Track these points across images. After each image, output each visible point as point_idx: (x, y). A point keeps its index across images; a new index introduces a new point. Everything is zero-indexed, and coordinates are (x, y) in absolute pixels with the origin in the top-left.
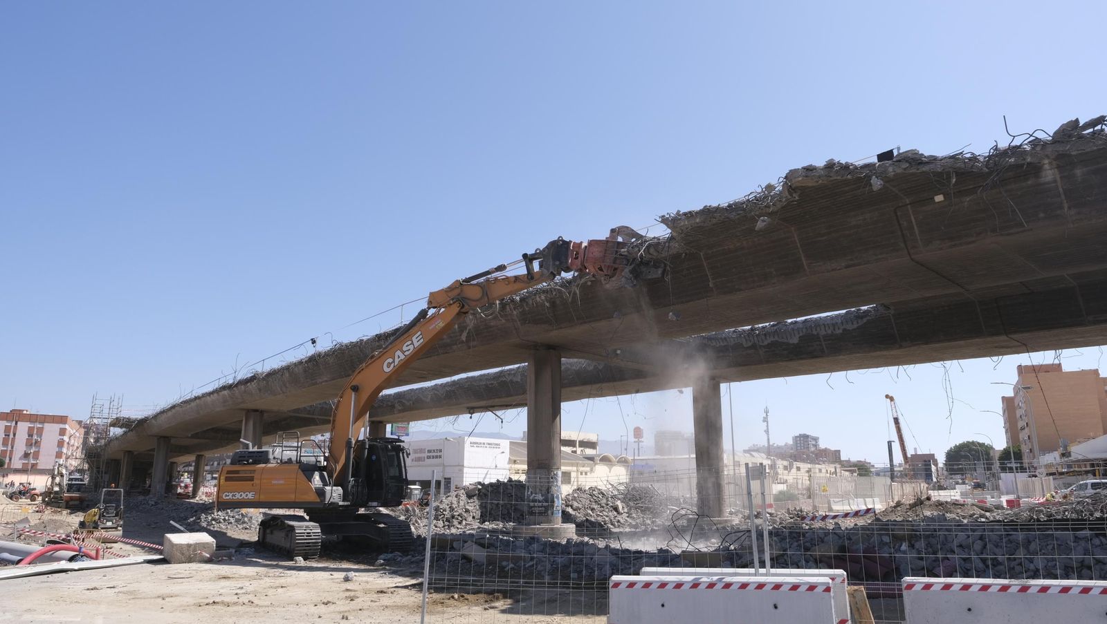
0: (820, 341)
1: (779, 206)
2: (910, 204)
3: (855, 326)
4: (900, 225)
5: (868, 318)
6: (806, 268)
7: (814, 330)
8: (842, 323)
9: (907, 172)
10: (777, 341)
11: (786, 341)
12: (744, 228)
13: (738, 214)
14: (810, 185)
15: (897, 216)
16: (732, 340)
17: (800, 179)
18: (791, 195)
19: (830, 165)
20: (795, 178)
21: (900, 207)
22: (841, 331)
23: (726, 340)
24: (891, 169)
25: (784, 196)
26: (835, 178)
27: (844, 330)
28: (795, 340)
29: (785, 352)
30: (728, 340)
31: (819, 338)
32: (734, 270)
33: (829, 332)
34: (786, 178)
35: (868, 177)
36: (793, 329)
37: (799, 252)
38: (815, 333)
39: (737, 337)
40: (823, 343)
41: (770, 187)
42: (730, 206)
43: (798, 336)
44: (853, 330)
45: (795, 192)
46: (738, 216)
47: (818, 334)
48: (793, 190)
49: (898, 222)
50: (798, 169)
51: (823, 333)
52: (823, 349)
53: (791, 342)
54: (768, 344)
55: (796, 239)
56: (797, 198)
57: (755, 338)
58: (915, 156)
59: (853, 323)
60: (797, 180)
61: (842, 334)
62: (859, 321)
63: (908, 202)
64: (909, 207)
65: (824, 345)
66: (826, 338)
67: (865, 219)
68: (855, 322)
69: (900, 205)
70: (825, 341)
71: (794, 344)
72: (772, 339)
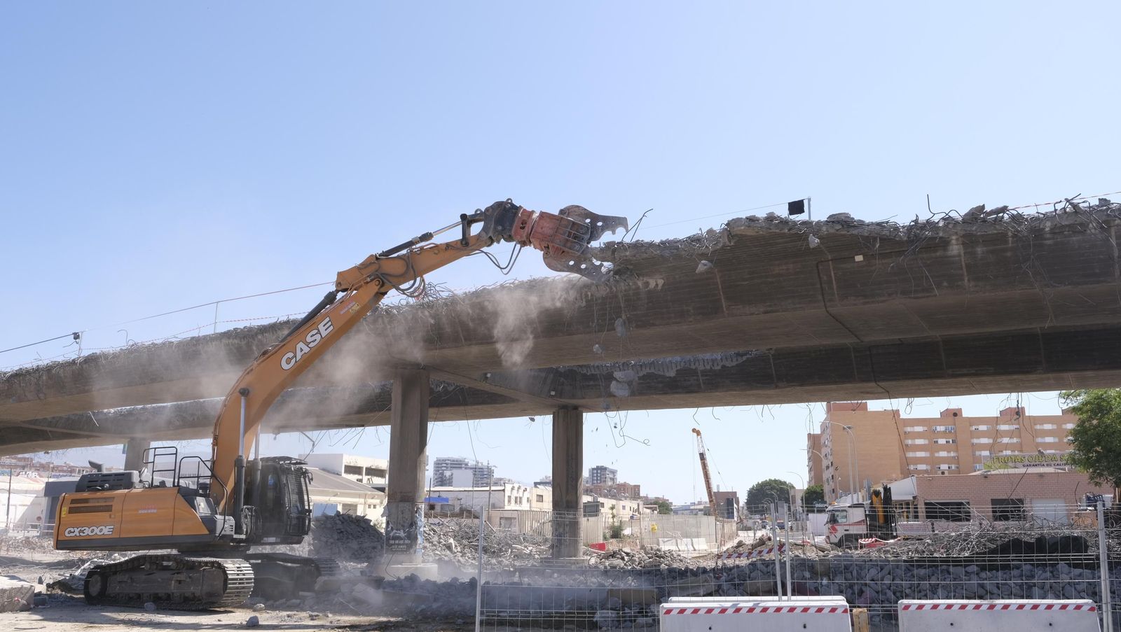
0: (698, 376)
1: (716, 249)
2: (832, 260)
3: (734, 363)
4: (820, 279)
5: (748, 357)
6: (725, 309)
7: (692, 364)
8: (721, 359)
9: (838, 233)
10: (653, 373)
11: (662, 374)
14: (749, 234)
15: (818, 270)
16: (605, 369)
17: (742, 228)
19: (771, 218)
20: (738, 226)
21: (822, 261)
22: (719, 367)
24: (825, 229)
25: (722, 241)
26: (772, 230)
27: (723, 367)
28: (671, 374)
29: (661, 385)
30: (601, 368)
31: (697, 373)
33: (708, 367)
34: (728, 225)
36: (671, 362)
37: (720, 293)
38: (693, 367)
39: (611, 366)
40: (700, 378)
43: (675, 370)
44: (733, 367)
45: (734, 239)
47: (696, 369)
48: (731, 236)
49: (819, 275)
50: (743, 218)
51: (701, 368)
52: (700, 384)
53: (667, 374)
55: (719, 280)
56: (732, 244)
58: (847, 219)
59: (732, 361)
60: (739, 228)
61: (720, 370)
62: (739, 359)
63: (830, 258)
64: (830, 262)
65: (701, 381)
66: (704, 373)
67: (788, 269)
68: (734, 360)
69: (823, 260)
70: (702, 376)
71: (670, 378)
72: (648, 370)
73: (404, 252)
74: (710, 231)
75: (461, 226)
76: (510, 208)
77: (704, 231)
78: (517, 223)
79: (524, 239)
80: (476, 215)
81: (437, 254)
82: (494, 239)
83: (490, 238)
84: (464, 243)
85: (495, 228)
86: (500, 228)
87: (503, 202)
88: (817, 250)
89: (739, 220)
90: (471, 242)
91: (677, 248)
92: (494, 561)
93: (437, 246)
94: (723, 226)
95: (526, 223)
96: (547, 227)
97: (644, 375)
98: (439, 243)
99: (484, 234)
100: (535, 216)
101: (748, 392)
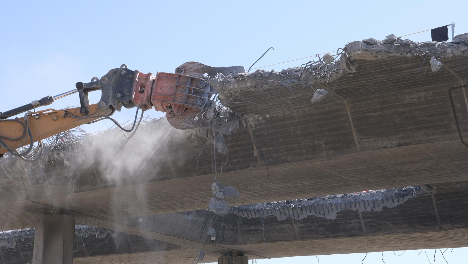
0: (359, 218)
1: (335, 77)
2: (465, 86)
3: (396, 204)
4: (453, 106)
5: (410, 197)
6: (357, 143)
7: (353, 206)
8: (382, 200)
9: (464, 55)
10: (313, 216)
11: (323, 216)
12: (296, 96)
13: (293, 82)
14: (369, 59)
15: (451, 97)
16: (265, 212)
17: (361, 53)
18: (349, 68)
19: (390, 41)
20: (355, 51)
21: (454, 88)
22: (380, 209)
23: (259, 212)
24: (449, 51)
25: (342, 68)
26: (395, 54)
27: (385, 208)
28: (332, 216)
29: (322, 229)
30: (261, 212)
31: (358, 215)
32: (281, 139)
33: (369, 209)
34: (345, 49)
35: (427, 58)
36: (331, 204)
37: (350, 126)
38: (354, 209)
39: (271, 210)
40: (362, 221)
41: (328, 58)
42: (284, 72)
43: (335, 212)
44: (394, 208)
45: (353, 65)
46: (293, 84)
47: (357, 211)
48: (351, 62)
49: (452, 103)
50: (359, 42)
51: (362, 210)
52: (362, 227)
53: (328, 217)
54: (305, 219)
55: (349, 113)
56: (354, 71)
57: (291, 212)
59: (393, 202)
60: (357, 52)
61: (381, 212)
62: (401, 199)
63: (462, 84)
64: (463, 89)
65: (362, 223)
66: (366, 215)
67: (419, 98)
68: (396, 201)
69: (455, 86)
70: (363, 218)
71: (331, 220)
72: (309, 213)
73: (22, 115)
75: (77, 94)
76: (126, 74)
78: (136, 88)
79: (145, 102)
80: (92, 83)
81: (55, 120)
82: (115, 107)
83: (111, 107)
84: (83, 111)
85: (114, 97)
86: (119, 95)
87: (118, 69)
89: (355, 43)
91: (298, 78)
93: (55, 112)
95: (144, 87)
96: (166, 88)
98: (57, 109)
99: (104, 104)
100: (153, 77)
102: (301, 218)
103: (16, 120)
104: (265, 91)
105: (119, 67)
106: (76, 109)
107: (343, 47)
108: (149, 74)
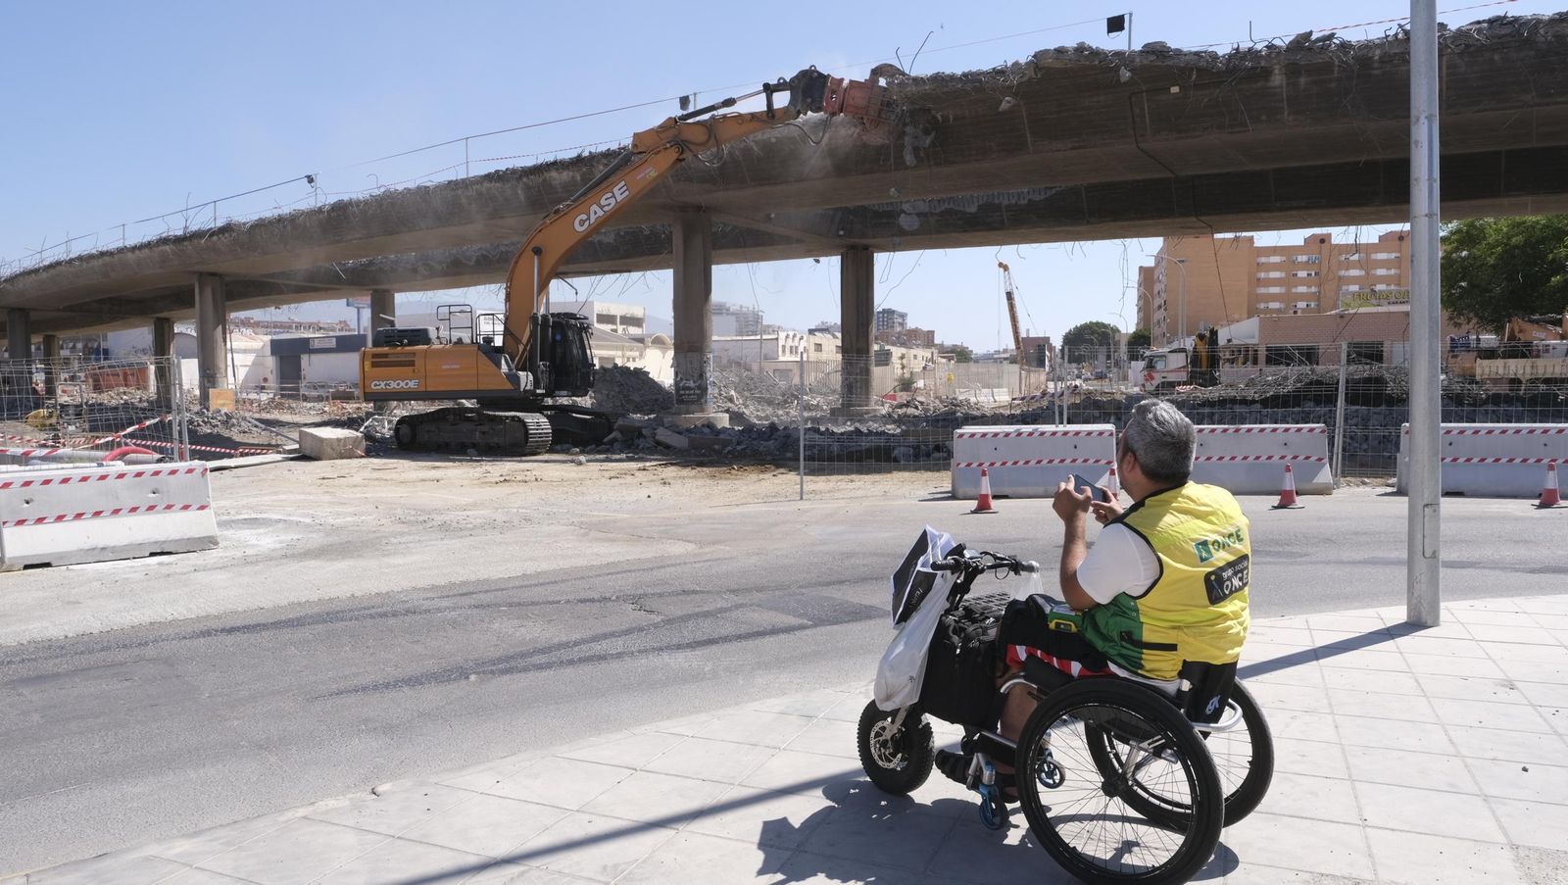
0: (1002, 212)
2: (1146, 91)
3: (1043, 197)
4: (1132, 111)
5: (1058, 189)
6: (1028, 147)
7: (996, 198)
8: (1029, 192)
9: (1153, 64)
10: (951, 209)
11: (962, 209)
14: (1056, 66)
15: (1131, 102)
17: (1050, 60)
20: (1046, 59)
21: (1136, 94)
22: (1026, 202)
24: (1138, 59)
27: (1030, 200)
28: (973, 209)
29: (960, 222)
31: (1002, 208)
33: (1013, 202)
35: (1117, 68)
36: (972, 197)
37: (1025, 128)
38: (996, 201)
40: (1005, 214)
43: (976, 204)
44: (1041, 201)
47: (1000, 203)
49: (1131, 108)
51: (1005, 202)
52: (1004, 221)
53: (968, 210)
55: (1024, 114)
58: (1163, 49)
59: (1040, 194)
60: (1047, 61)
61: (1026, 204)
62: (1048, 192)
63: (1144, 89)
64: (1144, 94)
65: (1005, 217)
66: (1007, 208)
67: (1098, 102)
68: (1043, 193)
69: (1136, 91)
71: (971, 214)
72: (946, 206)
73: (706, 117)
74: (1016, 64)
75: (763, 95)
76: (817, 78)
77: (1009, 64)
78: (827, 92)
79: (836, 110)
81: (740, 124)
84: (770, 115)
85: (804, 101)
86: (809, 100)
87: (808, 70)
88: (1131, 82)
90: (777, 116)
91: (980, 81)
92: (780, 412)
93: (740, 115)
94: (1030, 58)
95: (836, 91)
97: (942, 212)
98: (742, 112)
99: (792, 108)
100: (846, 82)
101: (1056, 229)
102: (938, 211)
103: (698, 123)
104: (943, 93)
105: (808, 68)
106: (762, 112)
107: (1033, 54)
108: (842, 80)
